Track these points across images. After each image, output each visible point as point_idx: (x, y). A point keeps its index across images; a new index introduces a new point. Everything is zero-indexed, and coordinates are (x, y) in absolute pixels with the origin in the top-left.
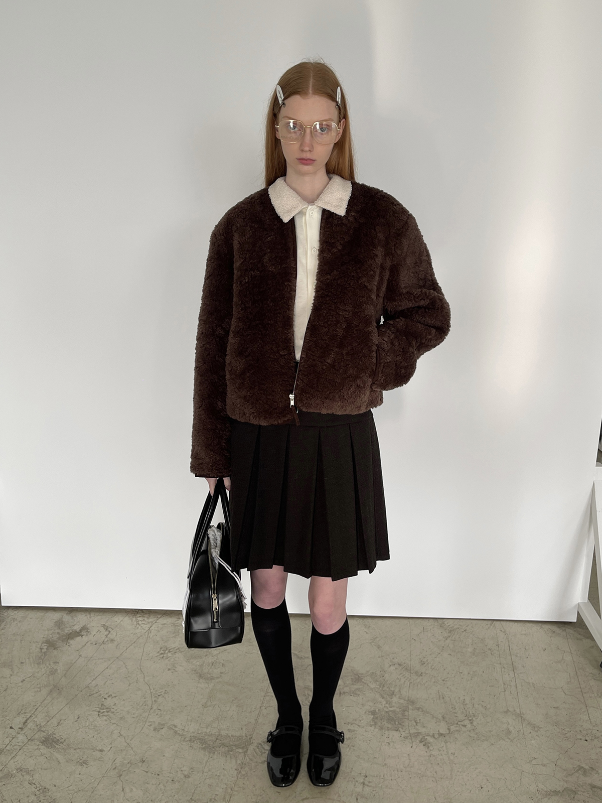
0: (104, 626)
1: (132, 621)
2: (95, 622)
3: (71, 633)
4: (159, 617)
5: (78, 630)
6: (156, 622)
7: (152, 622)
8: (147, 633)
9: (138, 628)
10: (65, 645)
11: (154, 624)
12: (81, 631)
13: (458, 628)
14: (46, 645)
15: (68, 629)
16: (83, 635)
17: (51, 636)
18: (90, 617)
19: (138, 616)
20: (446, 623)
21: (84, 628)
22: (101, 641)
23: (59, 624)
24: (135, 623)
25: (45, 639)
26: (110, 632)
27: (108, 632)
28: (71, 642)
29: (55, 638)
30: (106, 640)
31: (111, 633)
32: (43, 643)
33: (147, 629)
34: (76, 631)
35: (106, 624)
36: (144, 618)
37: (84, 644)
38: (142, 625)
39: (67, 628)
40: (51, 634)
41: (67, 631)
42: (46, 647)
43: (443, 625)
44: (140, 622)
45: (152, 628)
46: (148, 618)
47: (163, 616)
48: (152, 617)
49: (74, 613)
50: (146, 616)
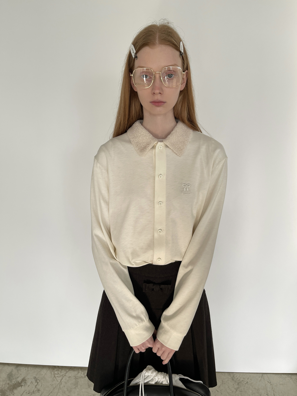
0: (35, 378)
1: (51, 374)
2: (30, 375)
3: (16, 384)
4: (67, 371)
5: (20, 381)
7: (63, 375)
8: (59, 385)
9: (54, 380)
10: (11, 393)
11: (64, 377)
12: (21, 382)
14: (0, 393)
16: (23, 386)
18: (28, 371)
19: (55, 370)
21: (24, 380)
22: (32, 391)
23: (10, 376)
24: (53, 376)
28: (15, 391)
29: (6, 388)
30: (35, 390)
33: (59, 381)
34: (18, 382)
35: (36, 377)
36: (58, 372)
37: (22, 393)
38: (57, 378)
39: (14, 379)
40: (4, 385)
41: (14, 381)
44: (56, 376)
45: (62, 380)
46: (61, 372)
47: (70, 371)
48: (63, 371)
49: (19, 368)
50: (60, 370)
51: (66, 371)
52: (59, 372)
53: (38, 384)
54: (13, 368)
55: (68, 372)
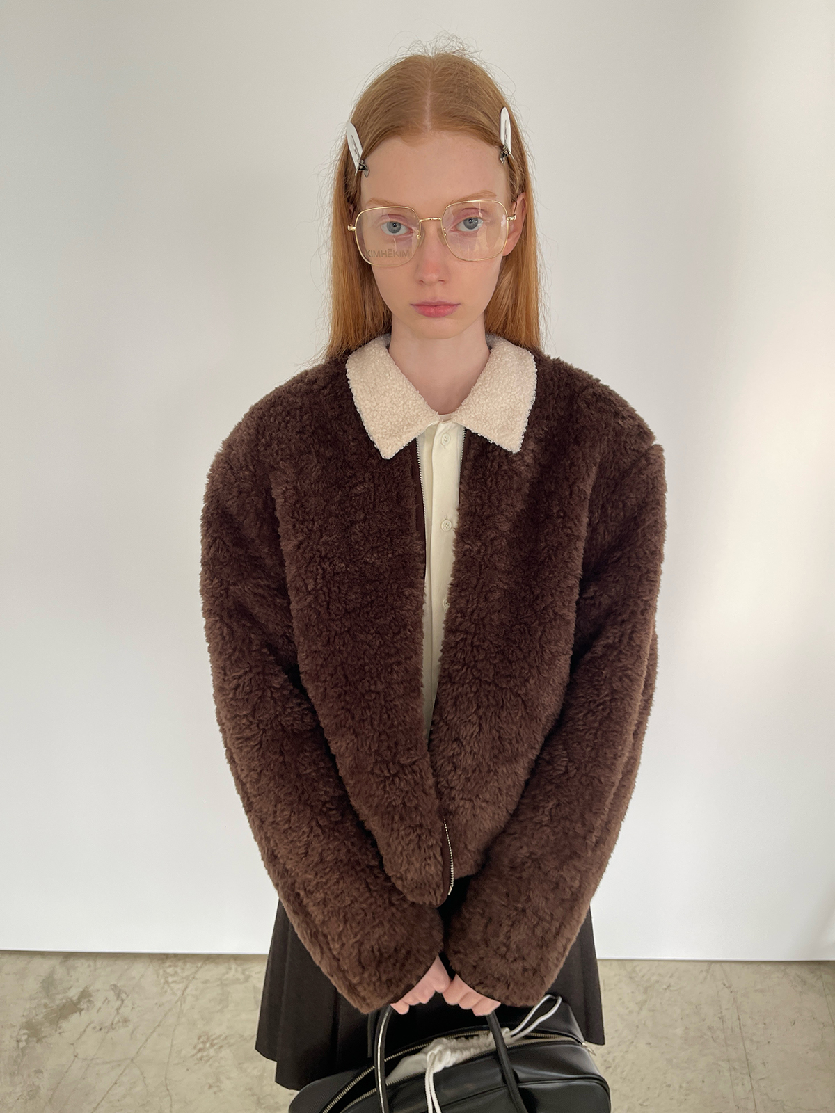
0: (114, 987)
1: (158, 977)
2: (102, 980)
3: (64, 1006)
4: (199, 965)
5: (75, 998)
6: (194, 978)
7: (187, 977)
8: (179, 1003)
9: (166, 992)
10: (53, 1031)
11: (191, 981)
12: (79, 1000)
13: (657, 982)
14: (25, 1031)
15: (60, 996)
16: (83, 1009)
17: (34, 1012)
18: (95, 970)
19: (167, 964)
20: (638, 969)
21: (85, 995)
22: (108, 1024)
23: (48, 984)
24: (162, 981)
25: (24, 1020)
26: (123, 1000)
27: (119, 1002)
28: (64, 1025)
29: (39, 1017)
30: (116, 1020)
31: (125, 1002)
32: (22, 1028)
33: (179, 993)
34: (72, 1001)
35: (118, 985)
36: (175, 970)
37: (82, 1030)
38: (173, 985)
39: (58, 994)
40: (35, 1009)
41: (59, 1000)
42: (26, 1037)
43: (634, 975)
44: (170, 979)
45: (188, 991)
46: (183, 969)
47: (206, 964)
48: (188, 965)
49: (71, 962)
50: (180, 964)
51: (197, 967)
52: (178, 970)
53: (122, 1003)
54: (54, 962)
55: (201, 967)
